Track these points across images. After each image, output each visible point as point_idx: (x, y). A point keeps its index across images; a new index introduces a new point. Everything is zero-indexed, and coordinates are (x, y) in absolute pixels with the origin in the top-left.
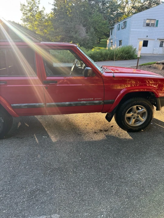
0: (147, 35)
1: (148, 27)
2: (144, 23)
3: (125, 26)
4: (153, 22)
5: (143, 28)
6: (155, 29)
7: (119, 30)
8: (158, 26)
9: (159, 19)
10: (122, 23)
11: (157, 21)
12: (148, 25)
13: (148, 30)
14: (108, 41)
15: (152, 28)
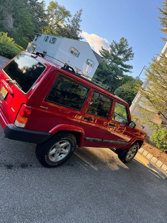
0: (70, 60)
1: (71, 54)
2: (70, 49)
3: (54, 43)
4: (76, 52)
5: (68, 53)
6: (76, 58)
7: (46, 41)
8: (79, 57)
9: (81, 53)
10: (51, 38)
11: (79, 53)
12: (72, 52)
13: (71, 56)
14: (30, 44)
15: (74, 56)
